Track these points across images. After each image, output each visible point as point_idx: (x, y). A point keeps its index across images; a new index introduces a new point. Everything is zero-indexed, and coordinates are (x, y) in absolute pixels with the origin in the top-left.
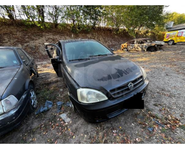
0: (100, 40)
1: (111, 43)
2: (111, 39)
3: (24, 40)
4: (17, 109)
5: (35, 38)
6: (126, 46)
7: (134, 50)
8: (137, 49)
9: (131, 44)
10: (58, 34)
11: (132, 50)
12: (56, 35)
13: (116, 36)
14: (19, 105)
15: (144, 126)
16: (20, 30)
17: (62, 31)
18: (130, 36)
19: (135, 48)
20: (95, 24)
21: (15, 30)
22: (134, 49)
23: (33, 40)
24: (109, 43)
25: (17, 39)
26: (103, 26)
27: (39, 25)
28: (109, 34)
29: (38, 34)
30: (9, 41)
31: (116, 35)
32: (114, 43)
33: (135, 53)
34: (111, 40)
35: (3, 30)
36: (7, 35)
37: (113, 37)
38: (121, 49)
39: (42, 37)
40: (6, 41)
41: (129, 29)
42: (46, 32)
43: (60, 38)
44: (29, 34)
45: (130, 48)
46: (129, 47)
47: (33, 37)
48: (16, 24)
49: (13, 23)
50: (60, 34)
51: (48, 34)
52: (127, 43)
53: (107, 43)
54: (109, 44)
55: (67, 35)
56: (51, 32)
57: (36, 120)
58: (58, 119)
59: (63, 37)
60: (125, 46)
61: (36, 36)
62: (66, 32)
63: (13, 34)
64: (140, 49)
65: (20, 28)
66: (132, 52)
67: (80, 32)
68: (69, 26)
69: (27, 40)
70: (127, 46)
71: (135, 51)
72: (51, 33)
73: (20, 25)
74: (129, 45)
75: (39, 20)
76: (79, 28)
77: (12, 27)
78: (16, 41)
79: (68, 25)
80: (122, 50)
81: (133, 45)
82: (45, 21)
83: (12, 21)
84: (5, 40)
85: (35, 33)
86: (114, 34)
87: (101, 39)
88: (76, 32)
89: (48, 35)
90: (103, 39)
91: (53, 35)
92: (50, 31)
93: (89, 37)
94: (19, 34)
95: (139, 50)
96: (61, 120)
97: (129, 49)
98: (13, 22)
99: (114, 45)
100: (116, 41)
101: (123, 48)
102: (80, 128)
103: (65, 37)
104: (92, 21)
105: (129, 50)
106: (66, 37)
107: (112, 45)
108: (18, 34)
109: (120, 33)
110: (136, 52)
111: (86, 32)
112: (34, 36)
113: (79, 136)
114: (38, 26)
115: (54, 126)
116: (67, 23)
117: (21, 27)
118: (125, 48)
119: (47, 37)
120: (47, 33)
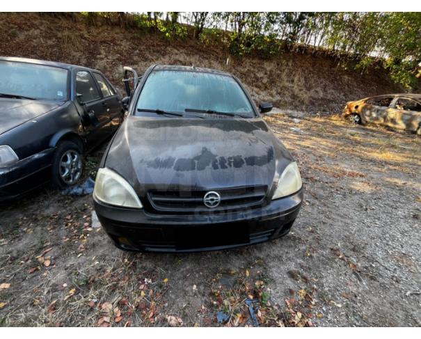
0: (293, 81)
1: (321, 94)
2: (328, 83)
3: (131, 58)
4: (7, 171)
5: (150, 57)
6: (360, 108)
7: (381, 125)
8: (390, 124)
9: (377, 107)
10: (196, 54)
11: (374, 125)
12: (193, 55)
13: (346, 77)
14: (15, 166)
15: (215, 303)
16: (130, 35)
17: (208, 47)
18: (393, 81)
19: (385, 118)
20: (293, 36)
21: (121, 36)
22: (382, 121)
23: (146, 59)
24: (317, 92)
25: (120, 54)
26: (317, 45)
27: (164, 29)
28: (326, 69)
29: (159, 48)
30: (106, 56)
31: (347, 72)
32: (332, 93)
33: (382, 133)
34: (325, 86)
35: (102, 35)
36: (106, 45)
37: (334, 79)
38: (344, 114)
39: (163, 55)
40: (101, 56)
41: (397, 62)
42: (174, 47)
43: (198, 63)
44: (142, 47)
45: (370, 115)
46: (368, 113)
47: (147, 54)
48: (126, 24)
49: (120, 21)
50: (201, 54)
51: (176, 51)
52: (366, 101)
53: (312, 91)
54: (316, 96)
55: (217, 59)
56: (184, 47)
57: (56, 205)
58: (85, 217)
59: (207, 61)
60: (357, 107)
61: (154, 51)
62: (215, 50)
63: (115, 44)
64: (401, 125)
65: (130, 32)
66: (371, 127)
67: (247, 55)
68: (227, 36)
69: (136, 58)
70: (364, 108)
71: (382, 129)
72: (184, 50)
73: (132, 27)
74: (370, 109)
75: (167, 18)
76: (248, 45)
77: (118, 30)
78: (117, 59)
79: (225, 34)
80: (346, 116)
81: (383, 108)
82: (179, 22)
83: (119, 18)
84: (100, 54)
85: (153, 46)
86: (341, 70)
87: (296, 79)
88: (238, 52)
89: (176, 54)
90: (302, 79)
91: (188, 54)
92: (183, 45)
93: (268, 69)
94: (125, 45)
95: (397, 126)
96: (88, 219)
97: (367, 119)
98: (121, 19)
99: (329, 101)
100: (341, 89)
101: (348, 113)
102: (101, 246)
103: (210, 63)
104: (289, 29)
105: (364, 122)
106: (212, 61)
107: (322, 99)
108: (123, 44)
109: (361, 69)
110: (385, 130)
111: (263, 56)
112: (150, 52)
113: (88, 258)
114: (162, 30)
115: (70, 224)
116: (224, 29)
117: (132, 29)
118: (355, 114)
119: (173, 57)
120: (177, 49)
